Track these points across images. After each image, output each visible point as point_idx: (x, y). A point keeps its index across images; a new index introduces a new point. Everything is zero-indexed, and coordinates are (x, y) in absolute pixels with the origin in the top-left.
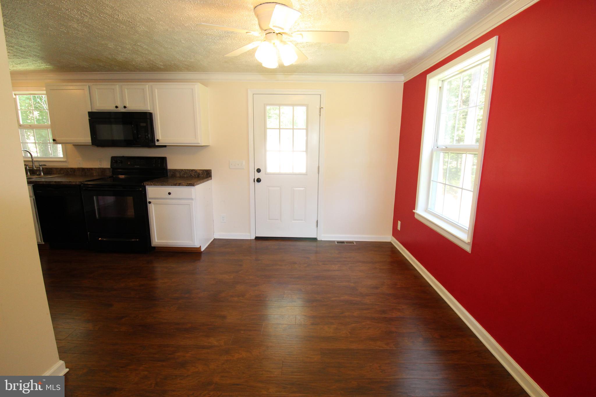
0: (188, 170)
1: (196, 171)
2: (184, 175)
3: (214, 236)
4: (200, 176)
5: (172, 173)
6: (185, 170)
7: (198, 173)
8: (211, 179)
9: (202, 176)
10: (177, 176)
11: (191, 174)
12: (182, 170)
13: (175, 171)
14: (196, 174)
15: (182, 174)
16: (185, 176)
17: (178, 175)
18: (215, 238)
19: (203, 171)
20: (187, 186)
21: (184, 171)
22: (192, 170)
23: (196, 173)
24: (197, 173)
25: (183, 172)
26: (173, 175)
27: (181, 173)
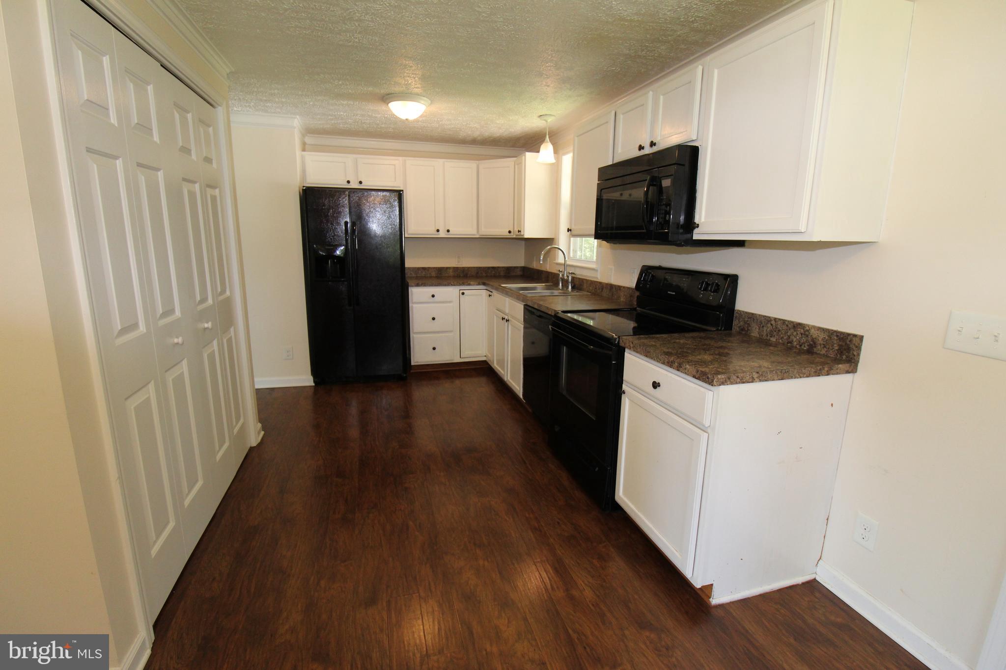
0: (784, 321)
1: (808, 331)
2: (771, 337)
3: (818, 570)
4: (815, 350)
5: (742, 323)
6: (775, 319)
7: (813, 340)
8: (853, 370)
9: (823, 352)
10: (752, 334)
11: (789, 337)
12: (768, 320)
13: (752, 316)
14: (804, 339)
15: (765, 334)
16: (772, 339)
17: (755, 333)
18: (818, 579)
19: (830, 337)
20: (694, 377)
21: (773, 322)
22: (797, 326)
23: (807, 336)
24: (809, 339)
25: (769, 325)
26: (743, 330)
27: (765, 328)
